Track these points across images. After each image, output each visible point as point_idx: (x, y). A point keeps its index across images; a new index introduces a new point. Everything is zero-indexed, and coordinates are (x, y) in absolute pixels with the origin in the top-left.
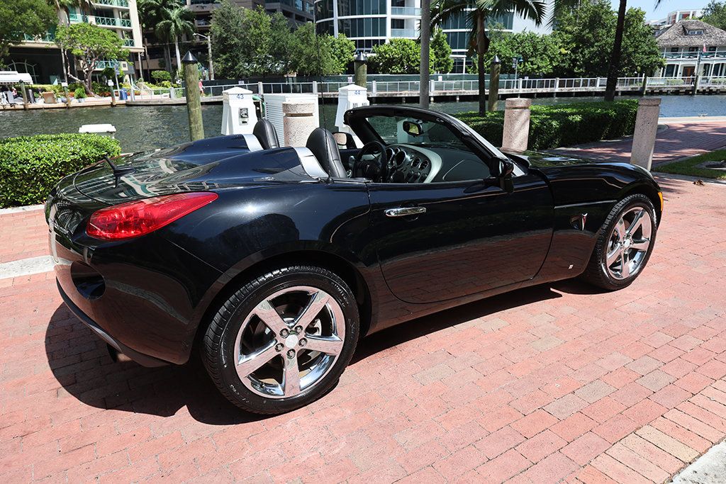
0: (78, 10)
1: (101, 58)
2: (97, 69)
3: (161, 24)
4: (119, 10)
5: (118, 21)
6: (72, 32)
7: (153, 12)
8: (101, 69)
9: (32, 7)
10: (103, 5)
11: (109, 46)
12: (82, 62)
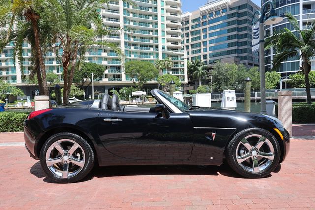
0: (167, 70)
3: (195, 72)
4: (180, 69)
5: (180, 72)
6: (163, 77)
7: (193, 68)
9: (152, 70)
10: (175, 67)
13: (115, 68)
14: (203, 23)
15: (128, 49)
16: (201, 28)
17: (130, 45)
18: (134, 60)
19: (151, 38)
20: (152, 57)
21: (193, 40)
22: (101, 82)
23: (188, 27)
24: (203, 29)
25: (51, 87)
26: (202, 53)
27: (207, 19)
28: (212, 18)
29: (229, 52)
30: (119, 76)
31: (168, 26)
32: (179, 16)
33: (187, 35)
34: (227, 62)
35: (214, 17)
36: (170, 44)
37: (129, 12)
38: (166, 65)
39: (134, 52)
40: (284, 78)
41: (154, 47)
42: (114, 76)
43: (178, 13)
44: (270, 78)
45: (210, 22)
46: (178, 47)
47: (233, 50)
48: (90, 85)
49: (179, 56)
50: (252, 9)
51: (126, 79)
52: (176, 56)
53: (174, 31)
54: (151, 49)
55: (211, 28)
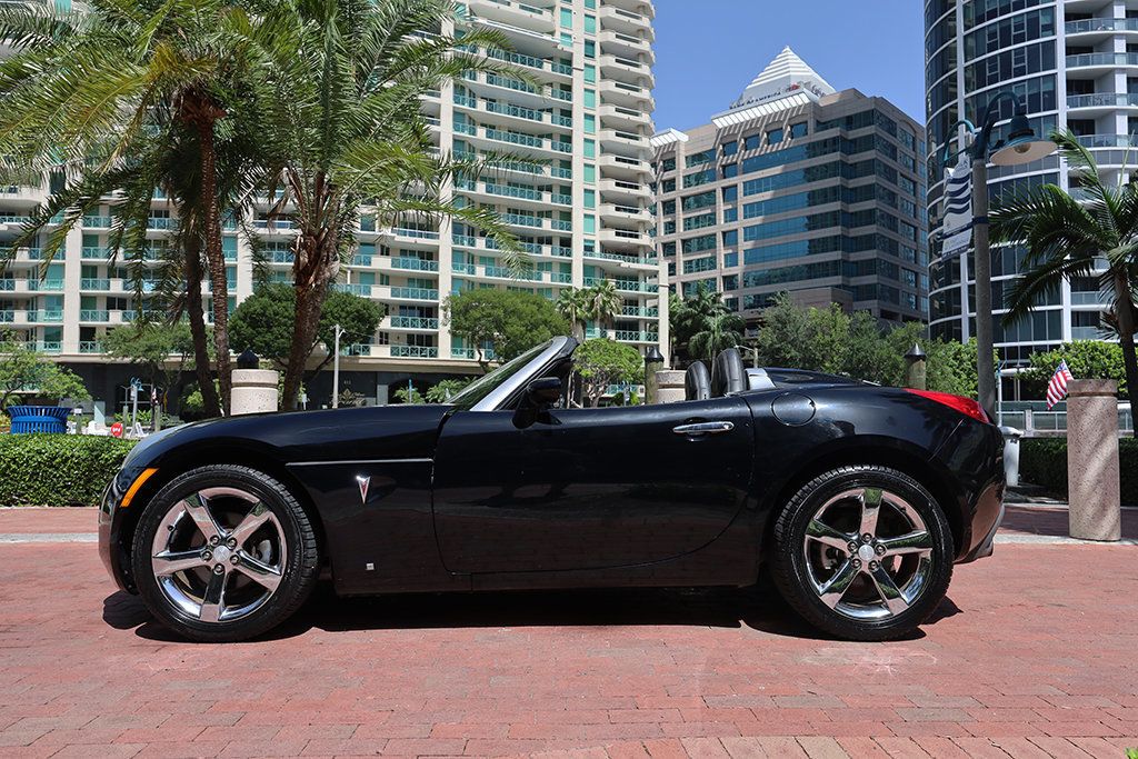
0: (597, 323)
1: (613, 381)
2: (605, 395)
3: (695, 337)
4: (646, 321)
5: (643, 334)
6: (585, 350)
7: (689, 322)
8: (612, 396)
9: (545, 322)
10: (628, 316)
11: (625, 366)
12: (590, 386)
13: (417, 312)
14: (724, 167)
15: (466, 247)
16: (718, 185)
17: (472, 232)
18: (483, 285)
19: (548, 214)
20: (546, 278)
21: (688, 224)
22: (363, 359)
23: (673, 180)
24: (724, 189)
25: (184, 373)
26: (722, 269)
27: (740, 156)
28: (754, 153)
29: (813, 271)
30: (429, 341)
31: (605, 174)
32: (644, 142)
33: (669, 207)
34: (811, 304)
35: (764, 148)
36: (611, 236)
37: (472, 122)
38: (597, 307)
39: (485, 260)
40: (1010, 366)
41: (557, 243)
42: (411, 338)
43: (641, 130)
44: (962, 362)
45: (750, 166)
46: (639, 246)
47: (827, 263)
48: (326, 368)
49: (641, 277)
50: (891, 127)
51: (454, 351)
52: (631, 278)
53: (625, 190)
54: (546, 250)
55: (751, 188)
